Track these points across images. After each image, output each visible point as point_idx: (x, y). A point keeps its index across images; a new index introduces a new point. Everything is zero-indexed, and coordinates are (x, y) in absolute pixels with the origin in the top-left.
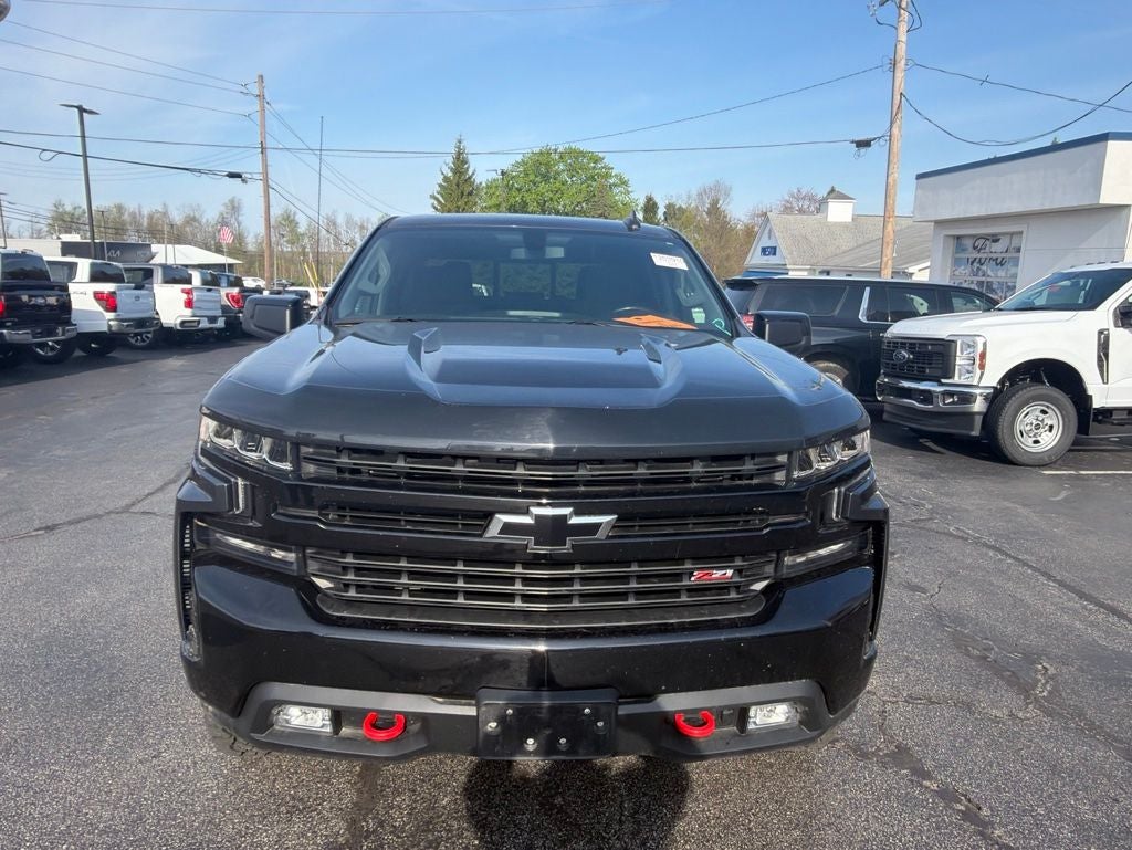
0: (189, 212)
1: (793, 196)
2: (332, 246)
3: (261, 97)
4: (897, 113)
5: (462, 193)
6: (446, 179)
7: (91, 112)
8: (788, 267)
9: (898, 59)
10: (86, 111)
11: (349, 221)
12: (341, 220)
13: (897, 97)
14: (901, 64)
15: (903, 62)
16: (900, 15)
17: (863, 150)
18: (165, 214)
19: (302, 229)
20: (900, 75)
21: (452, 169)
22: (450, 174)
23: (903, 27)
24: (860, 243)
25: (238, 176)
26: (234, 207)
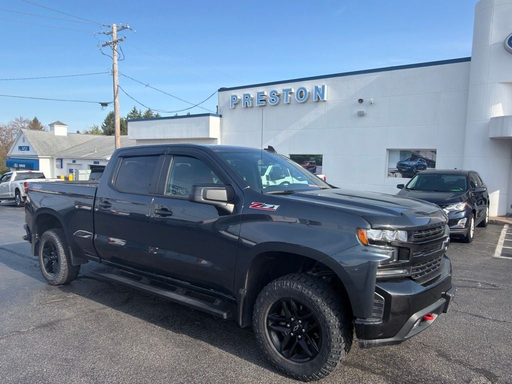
1: (17, 120)
4: (117, 93)
8: (39, 156)
9: (115, 71)
13: (116, 87)
14: (116, 74)
15: (117, 72)
16: (114, 53)
17: (104, 107)
20: (116, 78)
23: (116, 58)
24: (73, 145)
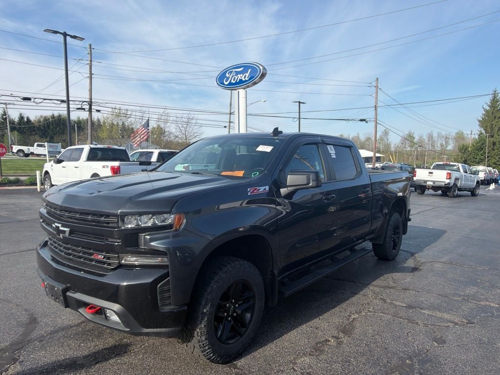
0: (367, 136)
2: (430, 147)
3: (377, 87)
5: (495, 117)
6: (486, 111)
7: (303, 103)
10: (301, 103)
11: (439, 135)
12: (435, 135)
18: (358, 137)
19: (415, 140)
21: (489, 106)
22: (488, 108)
25: (364, 120)
26: (386, 133)
